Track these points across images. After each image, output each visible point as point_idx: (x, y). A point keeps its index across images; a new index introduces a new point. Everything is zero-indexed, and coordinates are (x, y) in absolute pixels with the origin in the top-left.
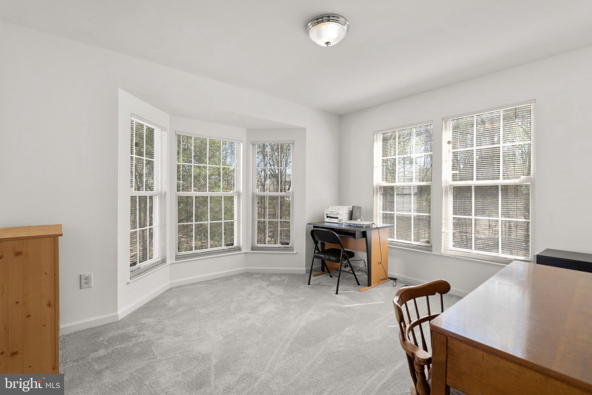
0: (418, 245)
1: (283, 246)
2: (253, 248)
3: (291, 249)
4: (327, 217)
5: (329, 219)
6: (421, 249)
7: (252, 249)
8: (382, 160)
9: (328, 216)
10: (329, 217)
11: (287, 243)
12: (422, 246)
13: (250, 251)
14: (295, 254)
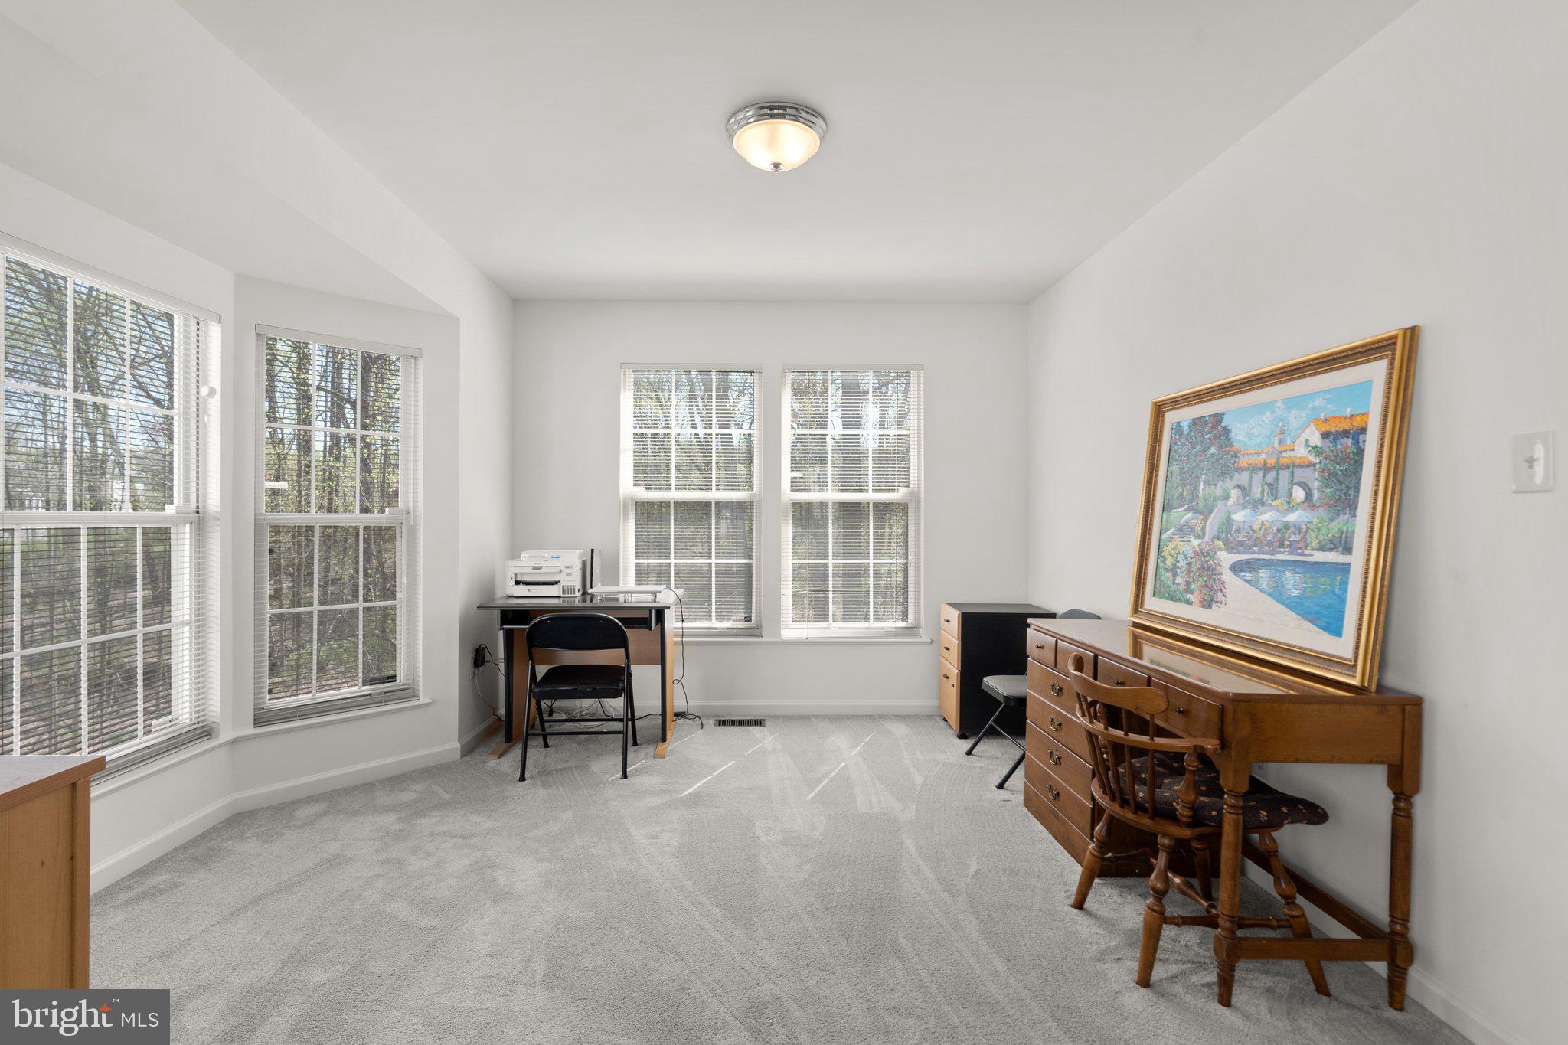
0: (728, 628)
1: (380, 689)
2: (261, 719)
3: (408, 693)
4: (517, 583)
5: (521, 586)
6: (736, 636)
7: (257, 723)
8: (634, 434)
9: (518, 579)
10: (521, 582)
11: (389, 678)
12: (738, 628)
13: (251, 731)
14: (427, 705)
